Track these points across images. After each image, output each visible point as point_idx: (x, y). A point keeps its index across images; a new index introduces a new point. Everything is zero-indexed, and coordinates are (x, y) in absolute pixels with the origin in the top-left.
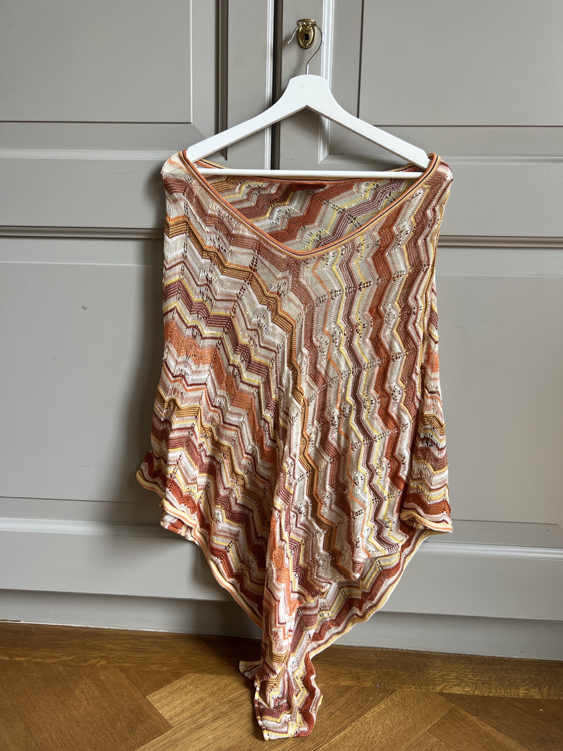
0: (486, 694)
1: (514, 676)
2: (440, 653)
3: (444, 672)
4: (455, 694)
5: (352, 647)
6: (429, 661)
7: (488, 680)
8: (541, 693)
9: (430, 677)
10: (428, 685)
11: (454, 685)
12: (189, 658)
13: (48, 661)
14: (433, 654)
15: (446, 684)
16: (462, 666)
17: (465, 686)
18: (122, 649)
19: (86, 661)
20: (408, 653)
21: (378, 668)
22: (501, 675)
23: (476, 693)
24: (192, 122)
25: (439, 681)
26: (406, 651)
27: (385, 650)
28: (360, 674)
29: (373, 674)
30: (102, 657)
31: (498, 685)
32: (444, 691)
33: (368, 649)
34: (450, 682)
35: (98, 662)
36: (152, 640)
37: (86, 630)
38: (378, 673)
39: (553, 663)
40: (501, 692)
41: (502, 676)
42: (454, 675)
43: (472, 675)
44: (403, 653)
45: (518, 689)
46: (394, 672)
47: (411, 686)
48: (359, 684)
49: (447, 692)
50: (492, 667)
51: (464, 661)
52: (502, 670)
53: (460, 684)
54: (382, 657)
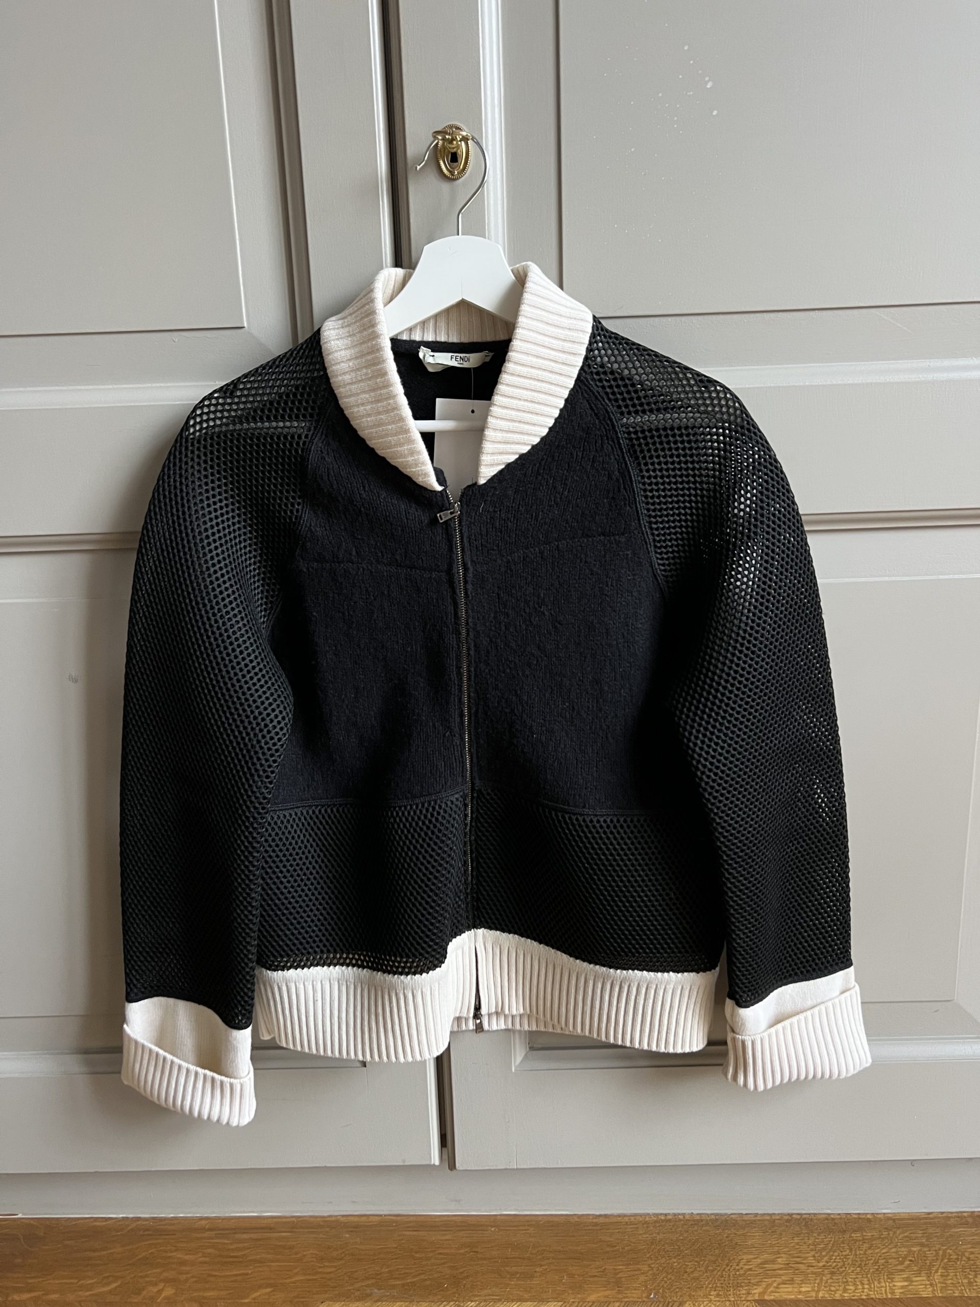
0: (837, 1296)
1: (884, 1251)
2: (756, 1215)
3: (766, 1256)
4: (785, 1300)
5: (606, 1216)
6: (739, 1236)
7: (840, 1265)
8: (931, 1285)
9: (742, 1268)
10: (738, 1286)
11: (784, 1282)
12: (320, 1270)
13: (70, 1297)
14: (746, 1218)
15: (770, 1280)
16: (796, 1240)
17: (803, 1282)
18: (201, 1259)
19: (138, 1292)
20: (702, 1221)
21: (651, 1259)
22: (862, 1252)
23: (821, 1295)
24: (245, 325)
25: (757, 1275)
26: (698, 1218)
27: (663, 1218)
28: (620, 1275)
29: (644, 1273)
30: (167, 1281)
31: (857, 1274)
32: (766, 1297)
33: (632, 1219)
34: (776, 1276)
35: (160, 1292)
36: (252, 1236)
37: (133, 1225)
38: (652, 1269)
39: (949, 1218)
40: (863, 1288)
41: (865, 1254)
42: (782, 1260)
43: (814, 1256)
44: (694, 1221)
45: (892, 1280)
46: (679, 1263)
47: (710, 1292)
48: (620, 1296)
49: (772, 1297)
50: (847, 1236)
51: (798, 1229)
52: (864, 1241)
53: (792, 1280)
54: (658, 1233)
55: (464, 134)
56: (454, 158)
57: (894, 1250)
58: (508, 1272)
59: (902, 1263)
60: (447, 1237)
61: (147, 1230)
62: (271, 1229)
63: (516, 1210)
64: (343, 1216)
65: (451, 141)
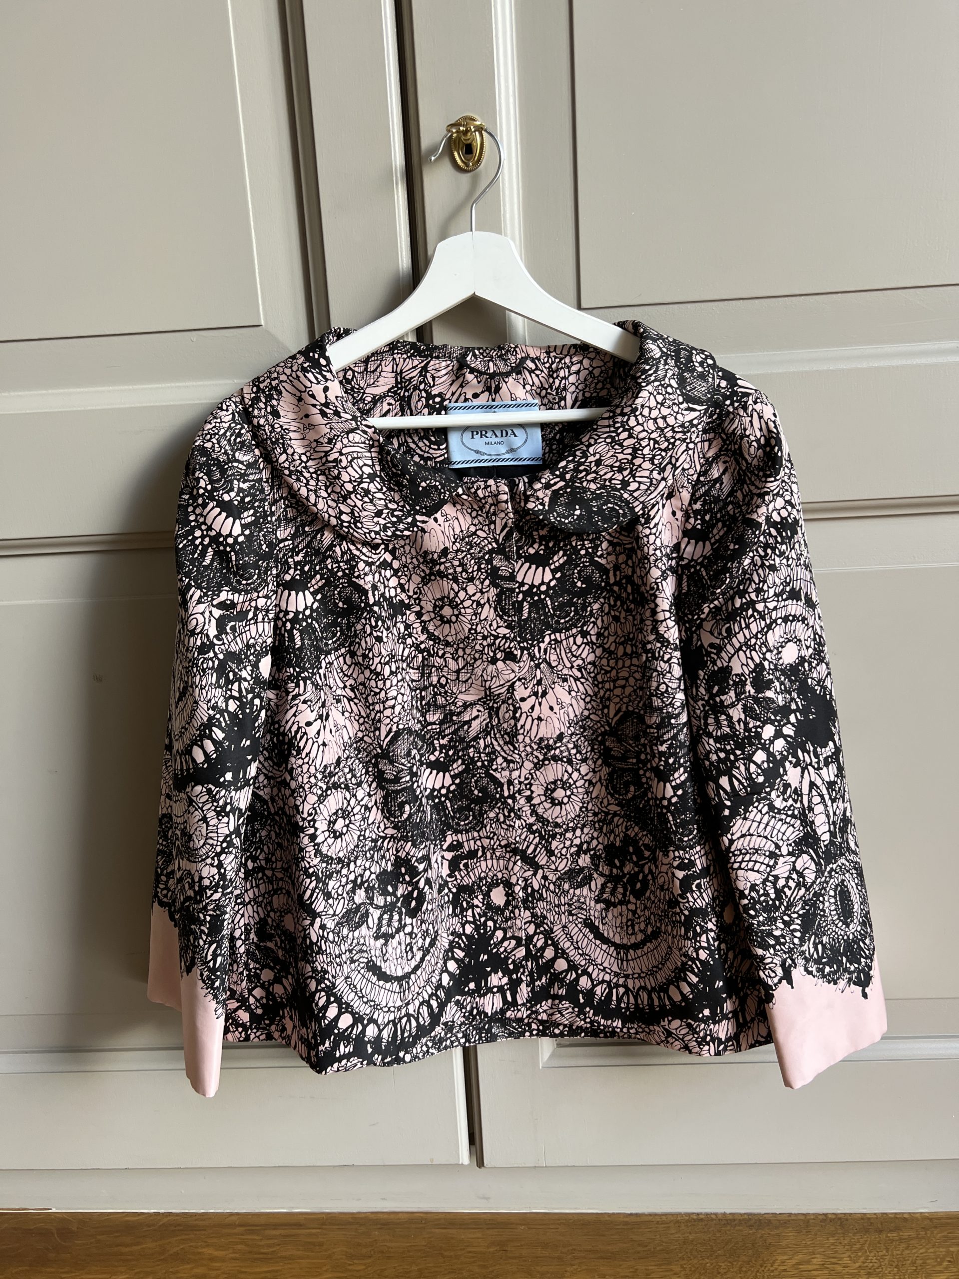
1: (921, 1251)
2: (790, 1214)
3: (799, 1257)
5: (637, 1214)
6: (773, 1235)
7: (876, 1265)
9: (776, 1269)
12: (350, 1268)
14: (779, 1218)
16: (832, 1240)
18: (231, 1256)
20: (735, 1220)
21: (683, 1259)
22: (899, 1252)
24: (263, 323)
26: (731, 1217)
27: (695, 1217)
33: (664, 1217)
36: (282, 1232)
37: (165, 1220)
38: (685, 1269)
41: (902, 1254)
42: (818, 1260)
43: (849, 1256)
44: (727, 1220)
46: (712, 1264)
50: (883, 1236)
51: (833, 1229)
52: (901, 1240)
54: (690, 1233)
55: (478, 123)
56: (469, 149)
57: (932, 1250)
58: (538, 1272)
59: (940, 1264)
60: (479, 1235)
61: (179, 1225)
62: (301, 1225)
63: (545, 1208)
64: (372, 1213)
65: (466, 132)
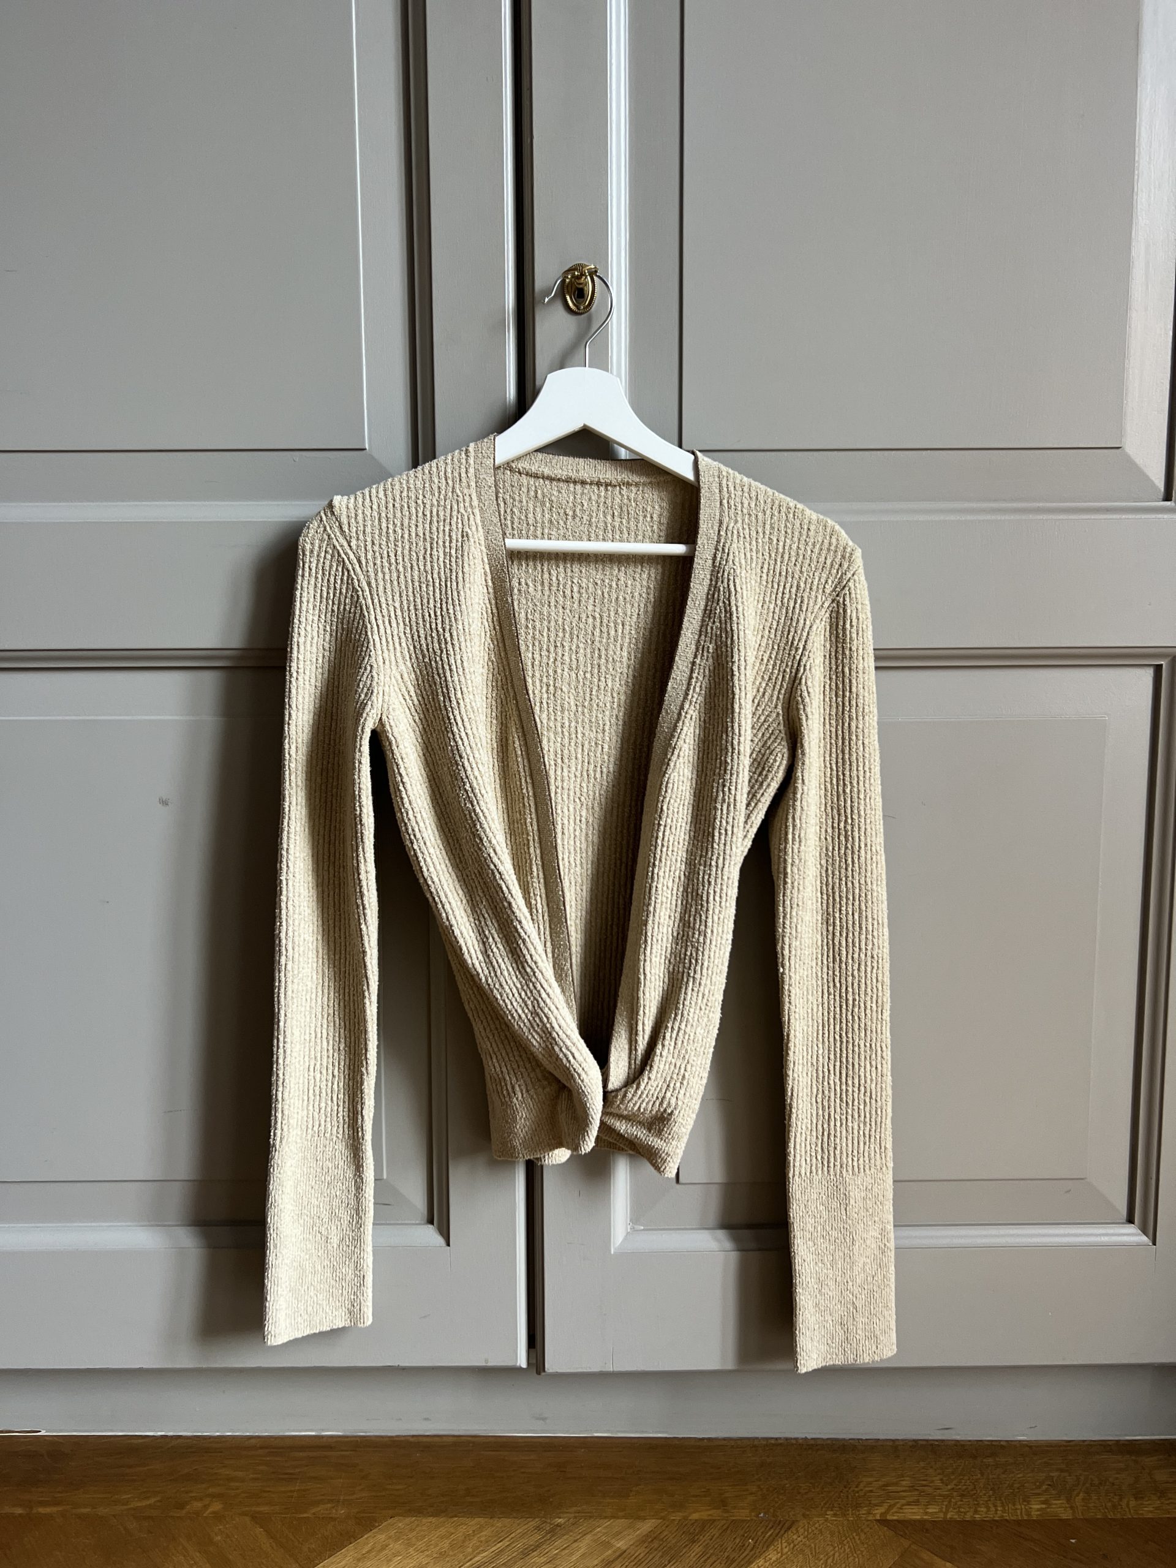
0: (968, 1517)
1: (1019, 1475)
2: (877, 1440)
3: (888, 1479)
4: (909, 1521)
6: (858, 1459)
7: (971, 1487)
8: (1072, 1508)
9: (862, 1490)
10: (857, 1506)
11: (909, 1504)
12: (389, 1487)
13: (102, 1511)
14: (865, 1443)
15: (892, 1502)
16: (922, 1464)
17: (929, 1504)
18: (252, 1476)
19: (181, 1506)
20: (817, 1445)
21: (760, 1480)
22: (994, 1476)
24: (367, 447)
25: (878, 1497)
27: (773, 1442)
28: (727, 1495)
29: (752, 1494)
30: (213, 1496)
32: (889, 1517)
33: (739, 1442)
34: (899, 1498)
35: (206, 1507)
36: (311, 1454)
37: (173, 1443)
38: (761, 1489)
40: (997, 1510)
41: (998, 1478)
42: (906, 1483)
43: (941, 1480)
44: (808, 1445)
45: (1029, 1503)
46: (791, 1485)
47: (826, 1511)
48: (726, 1515)
49: (895, 1518)
50: (978, 1461)
51: (923, 1453)
52: (997, 1465)
53: (918, 1501)
54: (768, 1457)
55: (591, 270)
56: (580, 294)
58: (600, 1491)
60: (534, 1457)
61: (191, 1447)
62: (331, 1448)
63: (608, 1431)
64: (413, 1436)
65: (579, 277)
